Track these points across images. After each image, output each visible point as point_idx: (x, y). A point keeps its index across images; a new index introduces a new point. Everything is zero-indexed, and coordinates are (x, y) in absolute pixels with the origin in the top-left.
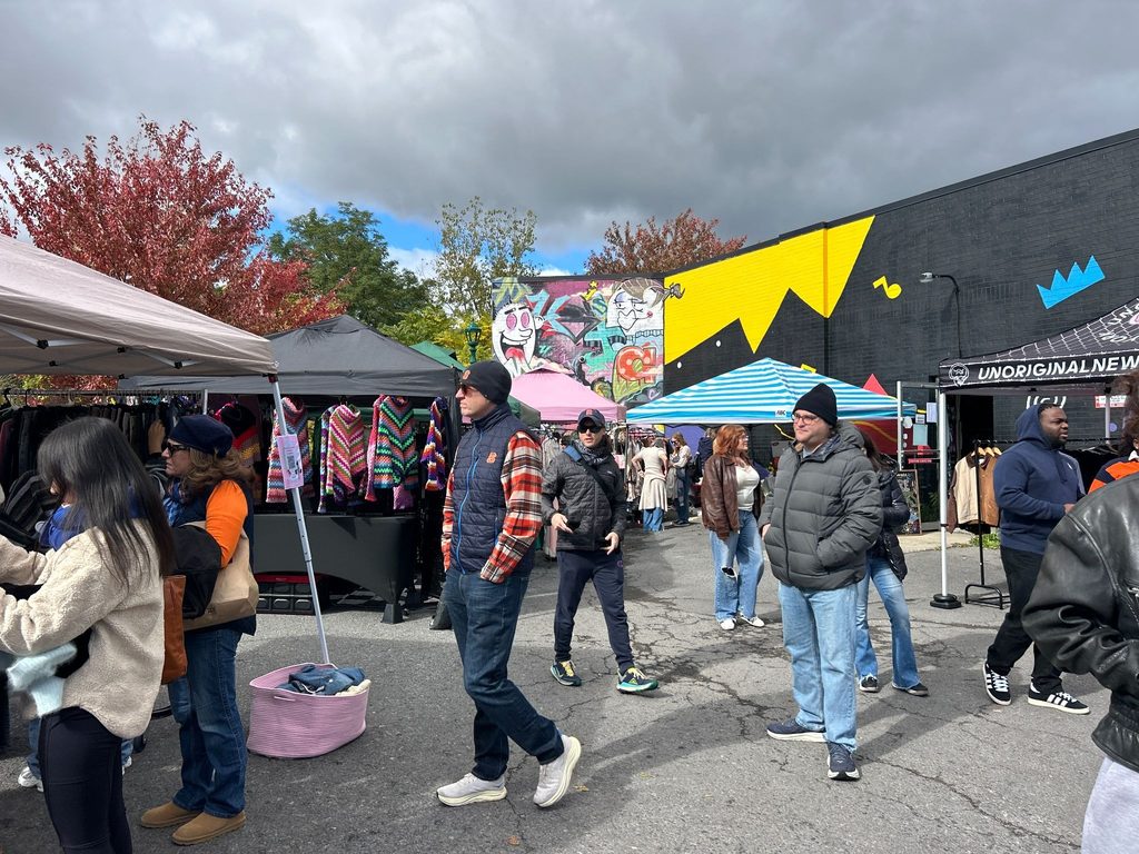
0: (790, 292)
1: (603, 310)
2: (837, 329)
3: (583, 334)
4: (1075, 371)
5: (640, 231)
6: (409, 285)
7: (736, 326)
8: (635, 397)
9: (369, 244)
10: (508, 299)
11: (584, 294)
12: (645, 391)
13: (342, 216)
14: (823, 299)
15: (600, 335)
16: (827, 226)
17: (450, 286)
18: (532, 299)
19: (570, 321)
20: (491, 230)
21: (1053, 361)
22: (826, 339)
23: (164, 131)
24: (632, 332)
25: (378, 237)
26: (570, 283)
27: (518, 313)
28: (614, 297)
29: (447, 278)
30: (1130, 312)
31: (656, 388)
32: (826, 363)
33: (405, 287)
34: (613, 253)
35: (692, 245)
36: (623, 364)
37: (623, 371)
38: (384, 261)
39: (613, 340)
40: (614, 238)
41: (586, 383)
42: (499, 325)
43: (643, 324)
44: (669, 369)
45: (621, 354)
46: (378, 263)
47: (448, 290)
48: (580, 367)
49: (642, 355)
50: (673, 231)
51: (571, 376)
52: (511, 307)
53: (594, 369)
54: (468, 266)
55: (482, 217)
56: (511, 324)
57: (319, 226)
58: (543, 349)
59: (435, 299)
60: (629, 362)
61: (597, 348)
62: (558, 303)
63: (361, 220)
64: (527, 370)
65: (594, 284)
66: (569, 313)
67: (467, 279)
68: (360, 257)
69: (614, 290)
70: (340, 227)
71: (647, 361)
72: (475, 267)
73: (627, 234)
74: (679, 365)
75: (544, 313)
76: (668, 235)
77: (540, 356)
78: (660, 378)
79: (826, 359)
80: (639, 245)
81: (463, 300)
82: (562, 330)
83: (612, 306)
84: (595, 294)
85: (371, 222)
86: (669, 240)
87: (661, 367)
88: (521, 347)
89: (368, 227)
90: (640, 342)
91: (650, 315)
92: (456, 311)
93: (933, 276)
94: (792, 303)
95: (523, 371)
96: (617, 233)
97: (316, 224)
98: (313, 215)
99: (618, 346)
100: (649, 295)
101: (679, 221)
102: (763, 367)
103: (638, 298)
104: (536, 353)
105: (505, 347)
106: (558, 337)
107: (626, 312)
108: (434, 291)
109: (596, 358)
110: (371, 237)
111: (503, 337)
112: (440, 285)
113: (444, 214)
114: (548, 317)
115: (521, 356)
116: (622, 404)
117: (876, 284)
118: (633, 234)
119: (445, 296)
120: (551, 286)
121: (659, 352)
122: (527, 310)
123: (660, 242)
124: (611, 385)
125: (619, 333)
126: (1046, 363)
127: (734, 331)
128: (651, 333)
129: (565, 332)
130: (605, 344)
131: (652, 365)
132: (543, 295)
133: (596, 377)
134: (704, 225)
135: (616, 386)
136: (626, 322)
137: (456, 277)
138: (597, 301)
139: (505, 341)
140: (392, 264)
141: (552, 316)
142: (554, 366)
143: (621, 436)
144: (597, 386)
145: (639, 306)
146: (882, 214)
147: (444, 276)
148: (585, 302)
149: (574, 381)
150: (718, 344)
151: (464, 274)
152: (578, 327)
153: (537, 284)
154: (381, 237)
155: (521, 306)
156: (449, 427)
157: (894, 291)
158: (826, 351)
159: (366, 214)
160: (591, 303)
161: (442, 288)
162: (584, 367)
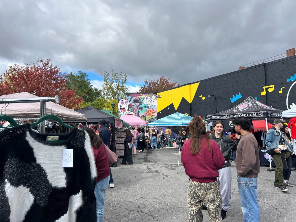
0: (183, 98)
1: (143, 100)
2: (193, 106)
3: (139, 106)
4: (227, 117)
5: (152, 81)
6: (95, 91)
7: (172, 105)
8: (151, 120)
9: (86, 81)
10: (122, 98)
11: (139, 97)
12: (153, 119)
13: (78, 74)
14: (190, 99)
15: (142, 106)
16: (190, 84)
17: (106, 91)
18: (127, 98)
19: (136, 103)
20: (116, 78)
21: (224, 115)
22: (190, 108)
23: (44, 61)
24: (150, 105)
25: (88, 79)
26: (136, 94)
27: (124, 101)
28: (146, 98)
29: (105, 90)
30: (239, 106)
31: (155, 118)
32: (191, 113)
33: (94, 92)
34: (146, 86)
35: (164, 84)
36: (148, 113)
37: (148, 114)
38: (89, 85)
39: (146, 107)
40: (146, 82)
41: (139, 117)
42: (120, 104)
43: (152, 104)
44: (158, 113)
45: (147, 110)
46: (88, 86)
47: (105, 92)
48: (138, 113)
49: (152, 110)
50: (160, 81)
51: (136, 115)
52: (122, 99)
53: (141, 113)
54: (111, 87)
55: (114, 74)
56: (122, 103)
57: (73, 77)
58: (130, 109)
59: (102, 95)
60: (149, 112)
61: (142, 109)
62: (133, 99)
63: (83, 75)
64: (126, 114)
65: (141, 95)
66: (136, 101)
67: (110, 90)
68: (83, 85)
69: (146, 96)
70: (78, 77)
71: (153, 112)
72: (112, 87)
73: (149, 81)
74: (160, 113)
75: (130, 101)
76: (159, 82)
77: (129, 111)
78: (156, 116)
79: (191, 112)
80: (152, 84)
81: (109, 95)
82: (134, 105)
83: (145, 100)
84: (141, 97)
85: (86, 76)
86: (159, 83)
87: (156, 113)
88: (125, 109)
89: (85, 77)
90: (152, 107)
91: (154, 101)
92: (108, 98)
93: (210, 96)
94: (183, 100)
95: (125, 114)
96: (147, 81)
97: (72, 76)
98: (71, 74)
99: (147, 108)
100: (154, 97)
101: (161, 79)
102: (176, 114)
103: (151, 98)
104: (128, 110)
105: (121, 109)
106: (133, 106)
107: (148, 101)
108: (102, 93)
109: (142, 111)
110: (86, 79)
111: (120, 106)
112: (103, 91)
113: (104, 74)
114: (131, 102)
115: (125, 111)
116: (148, 122)
117: (200, 97)
118: (150, 82)
119: (105, 94)
120: (131, 95)
121: (156, 110)
122: (126, 100)
123: (157, 84)
124: (145, 117)
125: (147, 105)
126: (222, 115)
127: (172, 106)
128: (154, 106)
129: (135, 105)
130: (144, 108)
131: (154, 113)
132: (130, 97)
133: (142, 115)
134: (167, 80)
135: (146, 118)
136: (149, 103)
137: (108, 89)
138: (142, 98)
139: (121, 107)
140: (91, 86)
141: (132, 102)
142: (132, 113)
143: (147, 129)
144: (142, 117)
145: (151, 100)
146: (201, 82)
147: (104, 89)
148: (139, 99)
149: (136, 117)
150: (169, 108)
151: (110, 89)
152: (138, 104)
153: (128, 94)
154: (89, 79)
155: (125, 99)
156: (112, 128)
157: (203, 98)
158: (190, 110)
159: (84, 74)
160: (141, 99)
161: (104, 92)
162: (139, 113)
